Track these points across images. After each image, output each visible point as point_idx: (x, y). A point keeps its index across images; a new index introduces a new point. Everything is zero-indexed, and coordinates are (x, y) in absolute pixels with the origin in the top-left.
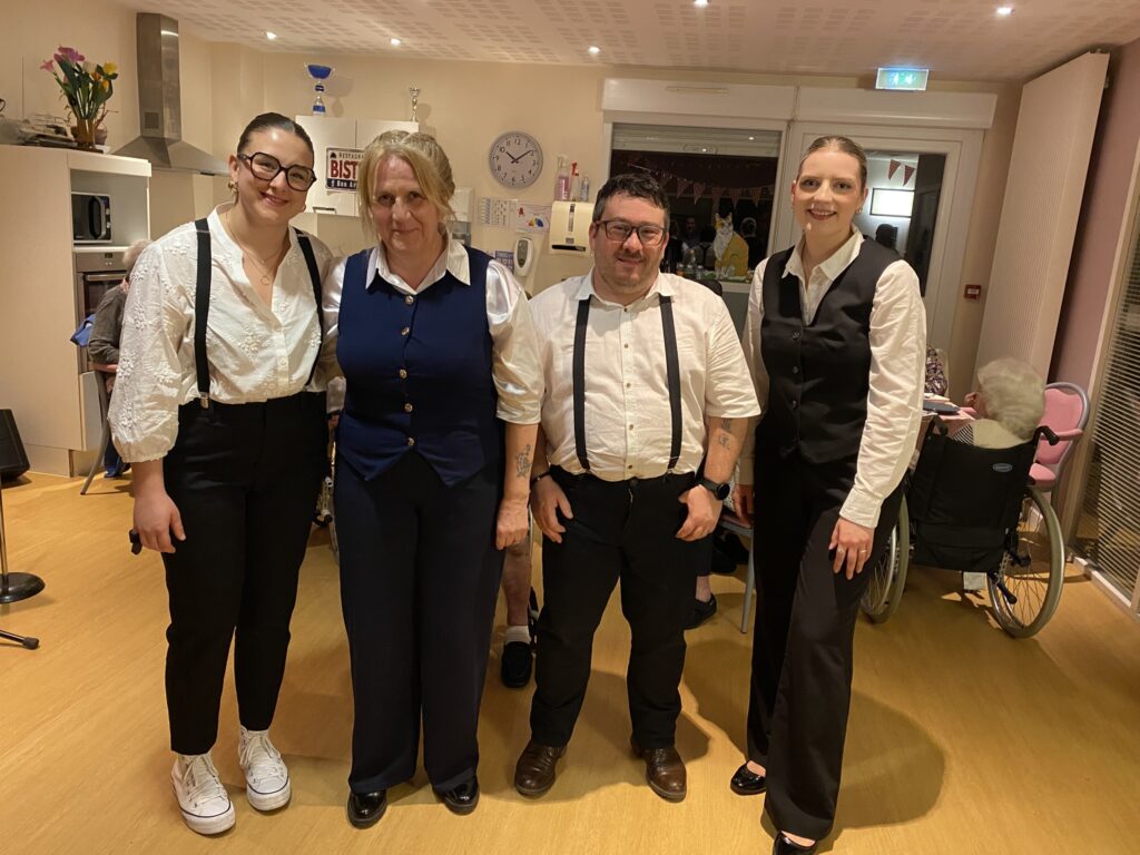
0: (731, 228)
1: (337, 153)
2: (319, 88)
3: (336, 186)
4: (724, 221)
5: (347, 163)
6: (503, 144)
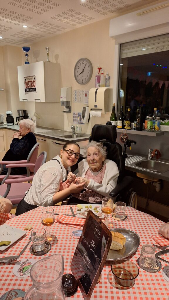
1: (26, 78)
2: (27, 55)
3: (27, 91)
5: (29, 82)
6: (79, 65)
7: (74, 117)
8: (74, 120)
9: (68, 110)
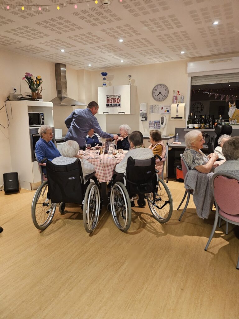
0: (235, 107)
1: (109, 96)
2: (104, 79)
3: (109, 106)
4: (232, 105)
5: (111, 99)
6: (156, 88)
7: (150, 124)
8: (150, 126)
9: (144, 119)
